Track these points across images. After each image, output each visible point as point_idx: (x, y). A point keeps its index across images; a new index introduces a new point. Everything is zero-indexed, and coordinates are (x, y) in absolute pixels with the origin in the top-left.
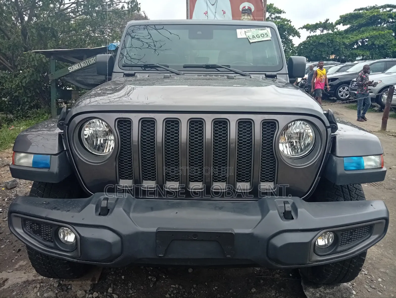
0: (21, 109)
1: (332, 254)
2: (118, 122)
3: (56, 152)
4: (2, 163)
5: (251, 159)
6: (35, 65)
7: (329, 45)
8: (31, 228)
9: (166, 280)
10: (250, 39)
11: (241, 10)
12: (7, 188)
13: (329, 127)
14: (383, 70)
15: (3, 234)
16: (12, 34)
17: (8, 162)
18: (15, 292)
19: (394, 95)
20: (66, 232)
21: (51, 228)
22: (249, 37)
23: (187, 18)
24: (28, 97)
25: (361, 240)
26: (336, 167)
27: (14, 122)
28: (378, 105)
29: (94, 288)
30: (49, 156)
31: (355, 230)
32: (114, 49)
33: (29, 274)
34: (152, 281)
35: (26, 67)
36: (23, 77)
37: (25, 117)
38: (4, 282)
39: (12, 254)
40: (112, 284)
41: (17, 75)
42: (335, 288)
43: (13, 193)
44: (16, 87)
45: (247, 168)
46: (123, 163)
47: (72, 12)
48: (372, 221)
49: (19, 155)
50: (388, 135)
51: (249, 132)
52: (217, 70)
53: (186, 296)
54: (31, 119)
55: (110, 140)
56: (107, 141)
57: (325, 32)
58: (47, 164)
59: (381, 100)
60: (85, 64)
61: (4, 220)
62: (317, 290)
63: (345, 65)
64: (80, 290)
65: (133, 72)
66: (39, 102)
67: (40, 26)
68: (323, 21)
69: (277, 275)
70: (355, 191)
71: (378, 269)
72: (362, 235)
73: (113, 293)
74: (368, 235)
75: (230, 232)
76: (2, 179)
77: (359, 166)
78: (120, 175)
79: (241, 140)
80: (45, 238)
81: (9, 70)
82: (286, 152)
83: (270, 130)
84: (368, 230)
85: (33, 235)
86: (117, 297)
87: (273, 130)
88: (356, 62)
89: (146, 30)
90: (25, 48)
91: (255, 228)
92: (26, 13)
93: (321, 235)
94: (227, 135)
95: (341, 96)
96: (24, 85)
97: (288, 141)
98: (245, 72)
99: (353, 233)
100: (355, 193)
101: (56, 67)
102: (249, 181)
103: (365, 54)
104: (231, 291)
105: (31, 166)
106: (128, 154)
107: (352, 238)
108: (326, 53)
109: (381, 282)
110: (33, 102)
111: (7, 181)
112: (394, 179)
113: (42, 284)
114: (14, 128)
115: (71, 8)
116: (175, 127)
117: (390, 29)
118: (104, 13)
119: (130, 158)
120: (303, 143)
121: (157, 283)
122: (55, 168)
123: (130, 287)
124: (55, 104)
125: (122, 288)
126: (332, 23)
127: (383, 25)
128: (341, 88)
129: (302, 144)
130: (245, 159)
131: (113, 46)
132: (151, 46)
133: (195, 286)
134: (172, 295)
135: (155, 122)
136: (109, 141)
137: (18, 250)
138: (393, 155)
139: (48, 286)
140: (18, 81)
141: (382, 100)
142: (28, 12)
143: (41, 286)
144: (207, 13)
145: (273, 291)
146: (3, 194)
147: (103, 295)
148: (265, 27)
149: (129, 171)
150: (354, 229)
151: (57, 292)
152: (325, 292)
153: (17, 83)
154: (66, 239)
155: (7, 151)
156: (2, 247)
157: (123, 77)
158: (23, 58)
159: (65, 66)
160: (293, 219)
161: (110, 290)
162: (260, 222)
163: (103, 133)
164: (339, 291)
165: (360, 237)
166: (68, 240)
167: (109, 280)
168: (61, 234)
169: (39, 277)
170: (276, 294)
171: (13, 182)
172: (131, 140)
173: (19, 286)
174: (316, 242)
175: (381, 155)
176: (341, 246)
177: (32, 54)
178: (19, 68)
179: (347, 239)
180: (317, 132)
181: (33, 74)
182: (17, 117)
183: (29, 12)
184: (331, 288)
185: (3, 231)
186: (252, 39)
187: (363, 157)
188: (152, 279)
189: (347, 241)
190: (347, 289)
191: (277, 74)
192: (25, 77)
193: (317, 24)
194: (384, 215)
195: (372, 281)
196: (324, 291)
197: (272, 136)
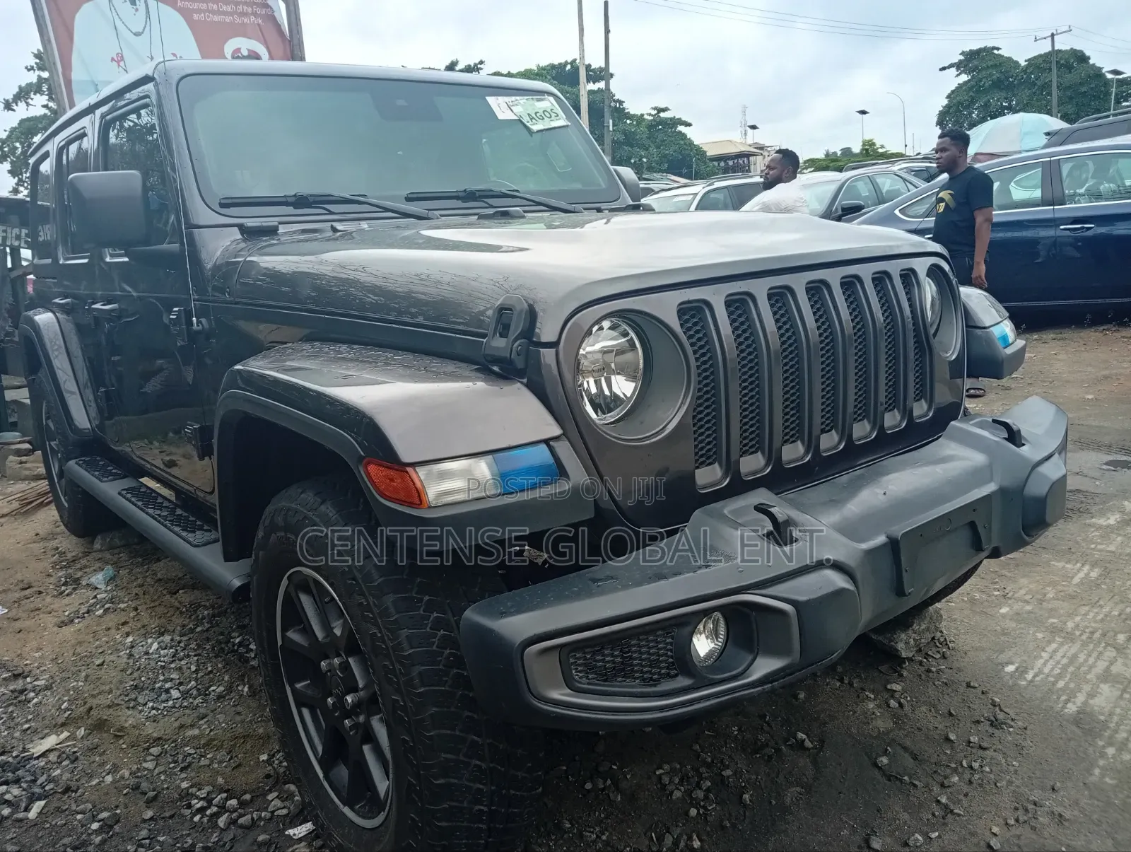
5: (894, 358)
10: (527, 122)
52: (487, 206)
65: (272, 222)
87: (907, 290)
91: (992, 478)
102: (894, 406)
135: (746, 303)
144: (122, 60)
160: (1023, 444)
162: (991, 465)
172: (711, 357)
186: (531, 122)
197: (910, 302)
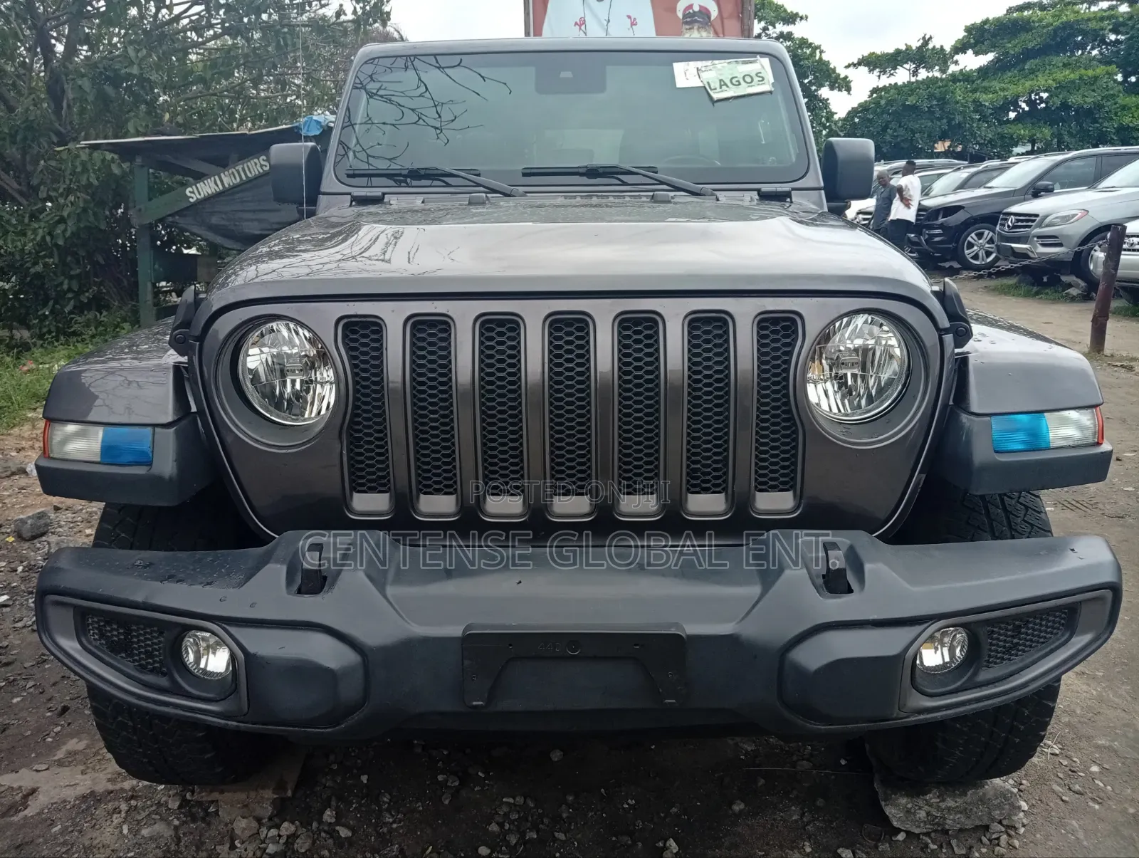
0: (52, 312)
1: (966, 690)
2: (346, 327)
3: (169, 418)
4: (5, 465)
5: (727, 426)
6: (90, 185)
7: (934, 112)
8: (102, 635)
9: (488, 785)
10: (711, 90)
11: (680, 15)
12: (20, 537)
13: (947, 331)
14: (1093, 180)
15: (18, 664)
16: (19, 93)
17: (21, 463)
18: (60, 826)
19: (1125, 250)
20: (203, 644)
21: (161, 633)
22: (708, 83)
23: (527, 34)
24: (71, 278)
25: (1044, 648)
26: (968, 443)
27: (34, 350)
28: (1080, 281)
29: (281, 812)
30: (149, 430)
31: (1028, 621)
32: (318, 133)
33: (97, 775)
34: (447, 787)
35: (64, 189)
36: (57, 218)
37: (64, 333)
38: (26, 797)
39: (44, 721)
40: (333, 798)
41: (37, 214)
42: (970, 792)
43: (39, 549)
44: (37, 248)
45: (715, 454)
46: (361, 447)
47: (193, 29)
48: (1074, 595)
49: (61, 430)
50: (1109, 364)
51: (721, 350)
53: (548, 826)
54: (83, 340)
55: (322, 384)
56: (312, 386)
57: (923, 74)
58: (143, 453)
59: (1089, 269)
60: (235, 179)
61: (16, 625)
62: (921, 802)
63: (981, 168)
64: (243, 818)
65: (376, 192)
66: (104, 291)
67: (103, 70)
68: (915, 44)
69: (805, 762)
70: (1023, 512)
71: (1089, 738)
72: (1048, 636)
73: (338, 823)
74: (1063, 635)
75: (673, 631)
76: (7, 512)
77: (1036, 441)
78: (354, 481)
79: (699, 372)
80: (144, 662)
81: (13, 200)
82: (825, 407)
83: (781, 343)
84: (1063, 621)
85: (109, 656)
86: (350, 834)
87: (788, 340)
88: (1012, 160)
89: (411, 73)
90: (58, 134)
91: (743, 619)
92: (59, 34)
93: (931, 638)
94: (657, 359)
95: (972, 258)
96: (61, 242)
97: (831, 375)
98: (701, 186)
99: (1023, 630)
100: (1024, 520)
101: (151, 189)
102: (723, 489)
103: (1038, 135)
104: (674, 810)
105: (99, 460)
106: (375, 419)
107: (1018, 644)
108: (926, 135)
109: (1097, 776)
110: (87, 291)
111: (22, 516)
112: (1130, 489)
113: (133, 803)
114: (34, 366)
115: (189, 17)
116: (509, 338)
117: (1109, 63)
118: (286, 30)
119: (380, 431)
120: (873, 378)
121: (463, 793)
122: (166, 464)
123: (386, 805)
124: (150, 297)
125: (364, 809)
126: (942, 46)
127: (1089, 53)
128: (973, 235)
129: (871, 382)
130: (709, 426)
131: (313, 124)
132: (424, 118)
133: (570, 798)
134: (507, 826)
135: (450, 326)
136: (318, 386)
137: (60, 708)
138: (1124, 421)
139: (152, 806)
140: (41, 231)
141: (1091, 267)
142: (64, 31)
143: (130, 807)
144: (584, 23)
145: (793, 808)
146: (10, 555)
147: (308, 830)
148: (754, 54)
149: (379, 470)
150: (1025, 619)
151: (176, 822)
152: (943, 805)
153: (38, 238)
154: (202, 665)
155: (16, 431)
156: (15, 701)
157: (351, 205)
158: (53, 163)
159: (175, 185)
160: (850, 591)
161: (328, 816)
162: (757, 602)
163: (301, 362)
164: (981, 801)
165: (1042, 640)
166: (208, 669)
167: (325, 787)
168: (189, 650)
169: (125, 783)
170: (803, 815)
171: (39, 518)
172: (382, 379)
173: (68, 807)
174: (916, 655)
175: (1095, 406)
176: (988, 666)
177: (81, 153)
178: (43, 195)
179: (1004, 647)
180: (912, 343)
181: (85, 210)
182: (41, 337)
183: (67, 31)
184: (959, 795)
185: (14, 657)
186: (718, 90)
187: (1046, 414)
188: (446, 781)
189: (1004, 653)
190: (1004, 795)
191: (793, 189)
192: (62, 220)
193: (898, 52)
194: (1108, 577)
195: (1073, 771)
196: (941, 804)
197: (787, 358)
